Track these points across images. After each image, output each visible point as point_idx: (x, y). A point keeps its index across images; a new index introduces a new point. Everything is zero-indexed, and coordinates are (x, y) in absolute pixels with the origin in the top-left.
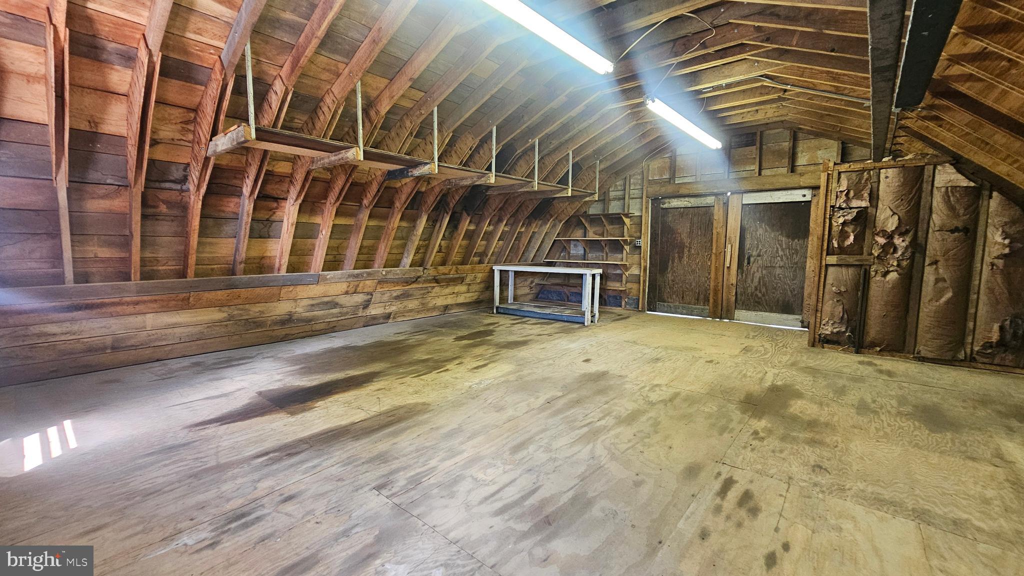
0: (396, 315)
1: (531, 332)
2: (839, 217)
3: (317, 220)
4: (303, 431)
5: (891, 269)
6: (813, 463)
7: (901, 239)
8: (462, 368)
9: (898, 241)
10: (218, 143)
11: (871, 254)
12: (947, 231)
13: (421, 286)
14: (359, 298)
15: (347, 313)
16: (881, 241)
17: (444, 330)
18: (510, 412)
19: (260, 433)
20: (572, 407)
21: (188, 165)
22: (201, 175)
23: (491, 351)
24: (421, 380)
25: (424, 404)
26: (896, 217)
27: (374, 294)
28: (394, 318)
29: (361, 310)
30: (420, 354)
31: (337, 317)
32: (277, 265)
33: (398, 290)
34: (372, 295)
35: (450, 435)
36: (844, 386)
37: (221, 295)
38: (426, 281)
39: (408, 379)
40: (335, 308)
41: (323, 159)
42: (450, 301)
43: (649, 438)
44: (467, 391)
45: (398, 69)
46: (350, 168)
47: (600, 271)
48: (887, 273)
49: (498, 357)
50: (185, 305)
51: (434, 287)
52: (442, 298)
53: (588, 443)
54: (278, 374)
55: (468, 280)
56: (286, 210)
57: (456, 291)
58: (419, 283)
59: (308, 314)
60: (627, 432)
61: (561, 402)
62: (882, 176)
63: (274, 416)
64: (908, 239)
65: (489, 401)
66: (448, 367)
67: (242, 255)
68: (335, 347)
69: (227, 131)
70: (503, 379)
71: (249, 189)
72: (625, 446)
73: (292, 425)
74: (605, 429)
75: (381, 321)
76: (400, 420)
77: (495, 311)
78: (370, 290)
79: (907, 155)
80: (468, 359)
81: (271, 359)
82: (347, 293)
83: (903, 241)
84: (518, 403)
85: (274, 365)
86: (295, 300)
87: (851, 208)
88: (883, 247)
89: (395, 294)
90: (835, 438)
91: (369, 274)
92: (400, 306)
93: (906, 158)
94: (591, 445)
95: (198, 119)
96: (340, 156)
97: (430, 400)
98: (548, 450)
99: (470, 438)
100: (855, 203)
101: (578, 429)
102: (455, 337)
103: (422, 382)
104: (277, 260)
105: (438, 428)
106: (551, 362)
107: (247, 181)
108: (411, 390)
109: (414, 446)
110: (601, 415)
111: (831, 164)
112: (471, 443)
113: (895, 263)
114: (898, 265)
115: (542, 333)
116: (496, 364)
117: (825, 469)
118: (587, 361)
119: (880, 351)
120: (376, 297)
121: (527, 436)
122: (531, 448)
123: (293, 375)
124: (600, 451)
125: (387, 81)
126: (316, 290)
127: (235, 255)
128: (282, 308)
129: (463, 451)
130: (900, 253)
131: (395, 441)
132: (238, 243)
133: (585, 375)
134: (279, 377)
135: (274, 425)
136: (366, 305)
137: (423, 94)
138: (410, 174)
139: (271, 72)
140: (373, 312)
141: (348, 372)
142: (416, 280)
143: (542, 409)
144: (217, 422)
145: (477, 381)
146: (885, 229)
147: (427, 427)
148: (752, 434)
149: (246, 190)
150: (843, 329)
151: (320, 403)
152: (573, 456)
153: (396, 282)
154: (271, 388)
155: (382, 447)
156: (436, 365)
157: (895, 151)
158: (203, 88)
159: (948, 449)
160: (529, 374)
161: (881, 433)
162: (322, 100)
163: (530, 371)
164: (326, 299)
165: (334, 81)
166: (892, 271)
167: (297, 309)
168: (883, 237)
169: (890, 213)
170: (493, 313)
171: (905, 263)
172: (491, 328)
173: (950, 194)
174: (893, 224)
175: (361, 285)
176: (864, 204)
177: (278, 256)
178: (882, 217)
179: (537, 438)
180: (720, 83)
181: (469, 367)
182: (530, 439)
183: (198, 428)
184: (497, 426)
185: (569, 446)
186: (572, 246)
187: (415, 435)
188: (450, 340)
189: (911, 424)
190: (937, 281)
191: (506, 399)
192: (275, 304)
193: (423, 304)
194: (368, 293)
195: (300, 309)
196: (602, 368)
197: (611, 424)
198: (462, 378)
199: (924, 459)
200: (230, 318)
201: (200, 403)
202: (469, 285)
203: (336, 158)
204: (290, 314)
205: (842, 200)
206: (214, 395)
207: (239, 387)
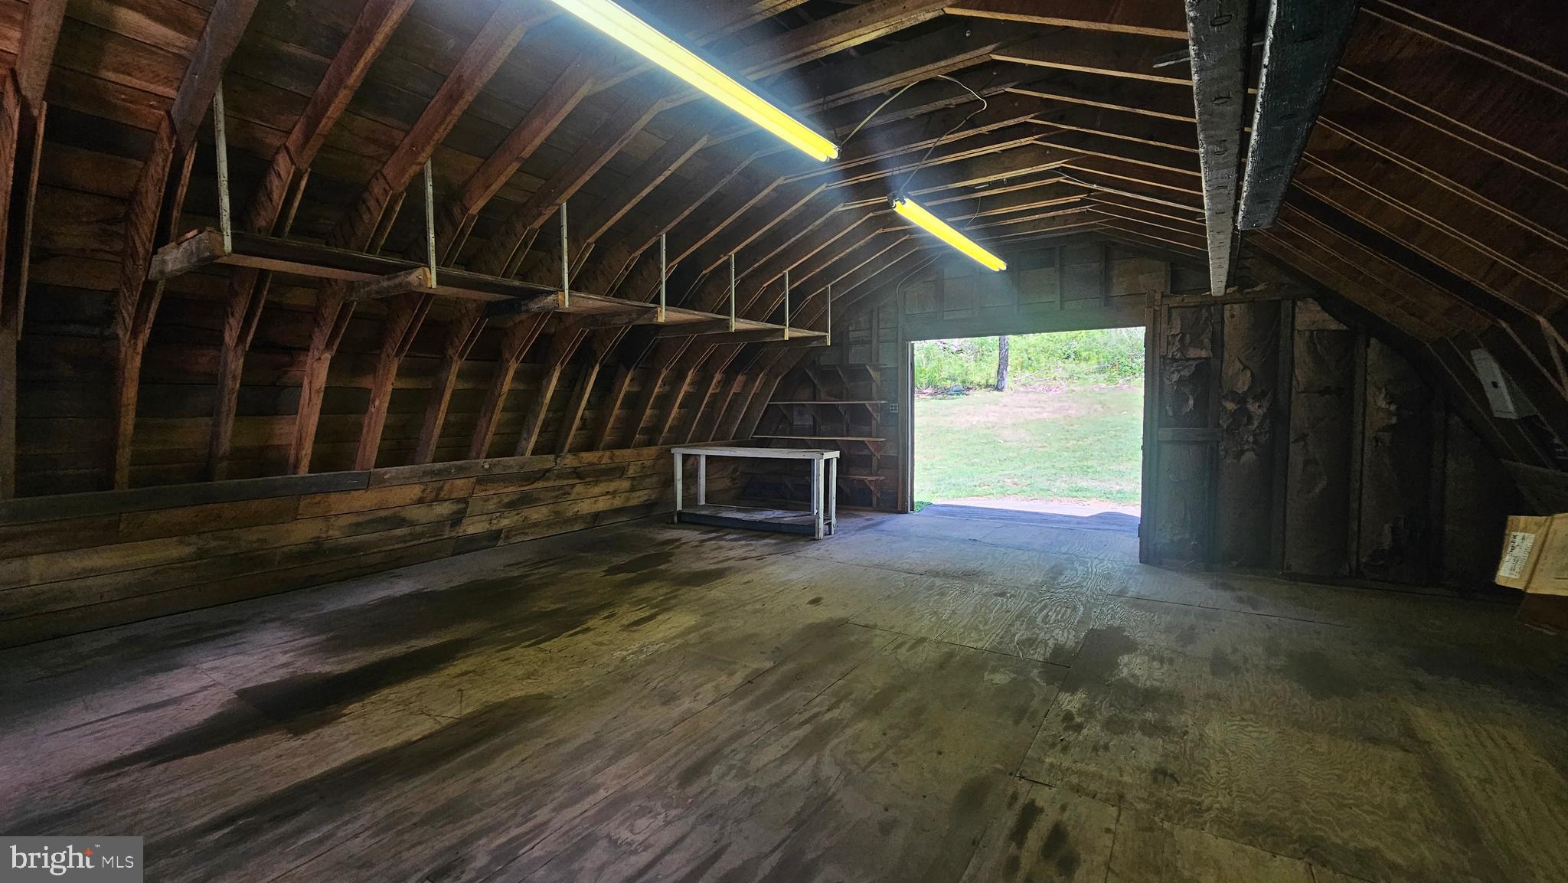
0: (510, 532)
1: (731, 554)
2: (1173, 373)
3: (366, 382)
4: (310, 766)
5: (1246, 447)
6: (1153, 766)
7: (1257, 404)
8: (614, 626)
9: (1253, 407)
10: (167, 258)
11: (1219, 425)
12: (1314, 392)
13: (551, 484)
14: (444, 509)
15: (422, 535)
16: (1230, 406)
17: (589, 556)
18: (686, 704)
19: (229, 775)
20: (787, 688)
21: (115, 293)
22: (137, 311)
23: (665, 590)
24: (542, 650)
25: (540, 697)
26: (1248, 373)
27: (470, 500)
28: (507, 537)
29: (447, 529)
30: (545, 603)
31: (405, 542)
32: (292, 460)
33: (511, 491)
34: (467, 503)
35: (577, 757)
36: (1192, 628)
37: (183, 515)
38: (560, 476)
39: (517, 651)
40: (401, 526)
41: (368, 284)
42: (602, 505)
43: (907, 737)
44: (617, 667)
45: (497, 142)
46: (421, 298)
47: (837, 454)
48: (1242, 452)
49: (673, 602)
50: (108, 536)
51: (574, 486)
52: (588, 501)
53: (810, 755)
54: (286, 652)
55: (631, 472)
56: (308, 368)
57: (611, 490)
58: (548, 479)
59: (349, 540)
60: (871, 729)
61: (772, 679)
62: (1227, 314)
63: (262, 739)
64: (1266, 404)
65: (652, 685)
66: (590, 624)
67: (225, 444)
68: (398, 594)
69: (182, 239)
70: (679, 641)
71: (235, 334)
72: (867, 756)
73: (295, 756)
74: (837, 726)
75: (485, 543)
76: (493, 731)
77: (676, 519)
78: (462, 494)
79: (1258, 285)
80: (625, 607)
81: (277, 623)
82: (421, 501)
83: (1259, 407)
84: (701, 685)
85: (280, 634)
86: (327, 518)
87: (1188, 360)
88: (1233, 414)
89: (506, 500)
90: (1183, 718)
91: (460, 469)
92: (516, 518)
93: (1257, 289)
94: (814, 758)
95: (133, 217)
96: (397, 281)
97: (552, 688)
98: (743, 773)
99: (613, 760)
100: (1192, 353)
101: (795, 729)
102: (606, 568)
103: (541, 655)
104: (293, 452)
105: (560, 743)
106: (758, 606)
107: (231, 320)
108: (520, 671)
109: (514, 782)
110: (834, 700)
111: (1158, 296)
112: (613, 769)
113: (1251, 439)
114: (1255, 442)
115: (747, 555)
116: (671, 614)
117: (1172, 776)
118: (816, 601)
119: (1237, 566)
120: (475, 506)
121: (709, 748)
122: (717, 770)
123: (311, 653)
124: (829, 770)
125: (478, 160)
126: (365, 500)
127: (211, 444)
128: (302, 532)
129: (598, 787)
130: (1256, 423)
131: (479, 774)
132: (217, 425)
133: (811, 627)
134: (283, 659)
135: (257, 759)
136: (457, 519)
137: (543, 182)
138: (523, 308)
139: (268, 141)
140: (471, 530)
141: (414, 642)
142: (543, 475)
143: (738, 693)
144: (148, 759)
145: (635, 647)
146: (1235, 389)
147: (540, 743)
148: (1063, 721)
149: (230, 337)
150: (1187, 536)
151: (355, 707)
152: (784, 781)
153: (507, 479)
154: (268, 680)
155: (452, 789)
156: (569, 621)
157: (1242, 277)
158: (140, 164)
159: (1339, 725)
160: (723, 630)
161: (1247, 705)
162: (366, 187)
163: (723, 625)
164: (383, 514)
165: (385, 159)
166: (1247, 450)
167: (330, 533)
168: (1233, 401)
169: (1238, 365)
170: (673, 523)
171: (1263, 439)
172: (668, 548)
173: (1316, 341)
174: (1244, 382)
175: (447, 487)
176: (1204, 354)
177: (294, 443)
178: (1230, 372)
179: (727, 750)
180: (999, 177)
181: (625, 622)
182: (714, 753)
183: (104, 775)
184: (661, 732)
185: (778, 762)
186: (795, 413)
187: (517, 760)
188: (598, 572)
189: (1287, 686)
190: (1306, 463)
191: (681, 678)
192: (287, 526)
193: (556, 513)
194: (458, 501)
195: (336, 532)
196: (838, 613)
197: (848, 716)
198: (611, 642)
199: (1307, 746)
200: (201, 554)
201: (120, 720)
202: (633, 478)
203: (391, 283)
204: (318, 542)
205: (1175, 349)
206: (153, 701)
207: (206, 681)
